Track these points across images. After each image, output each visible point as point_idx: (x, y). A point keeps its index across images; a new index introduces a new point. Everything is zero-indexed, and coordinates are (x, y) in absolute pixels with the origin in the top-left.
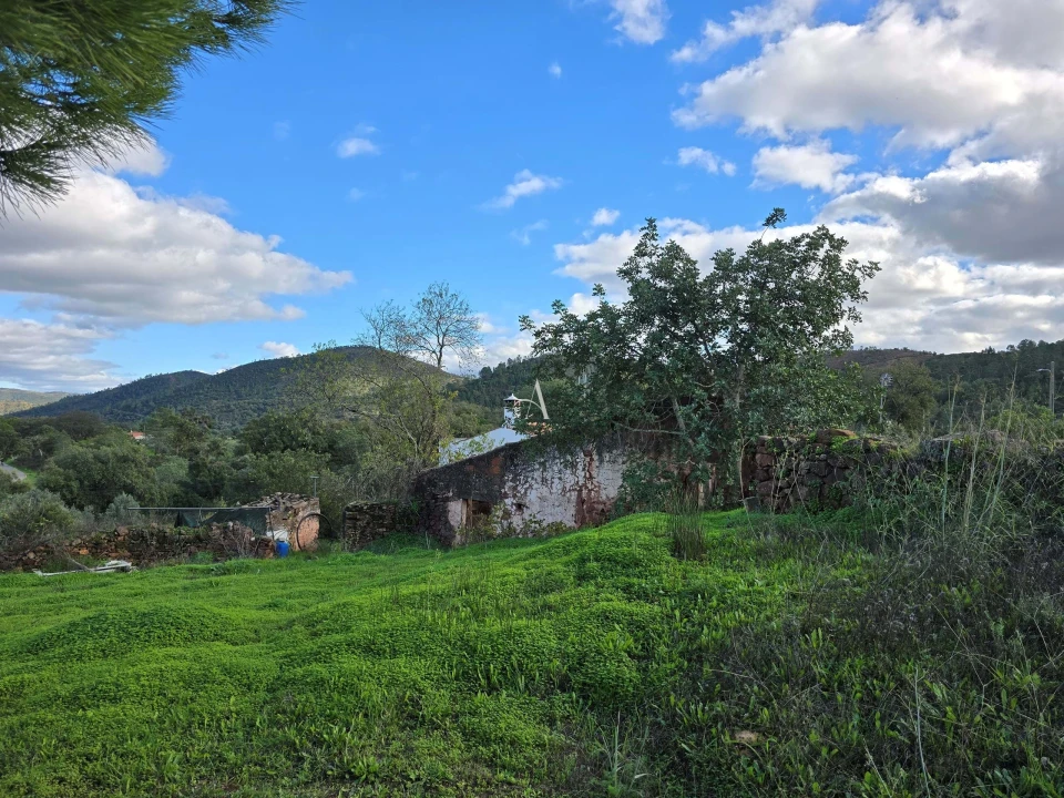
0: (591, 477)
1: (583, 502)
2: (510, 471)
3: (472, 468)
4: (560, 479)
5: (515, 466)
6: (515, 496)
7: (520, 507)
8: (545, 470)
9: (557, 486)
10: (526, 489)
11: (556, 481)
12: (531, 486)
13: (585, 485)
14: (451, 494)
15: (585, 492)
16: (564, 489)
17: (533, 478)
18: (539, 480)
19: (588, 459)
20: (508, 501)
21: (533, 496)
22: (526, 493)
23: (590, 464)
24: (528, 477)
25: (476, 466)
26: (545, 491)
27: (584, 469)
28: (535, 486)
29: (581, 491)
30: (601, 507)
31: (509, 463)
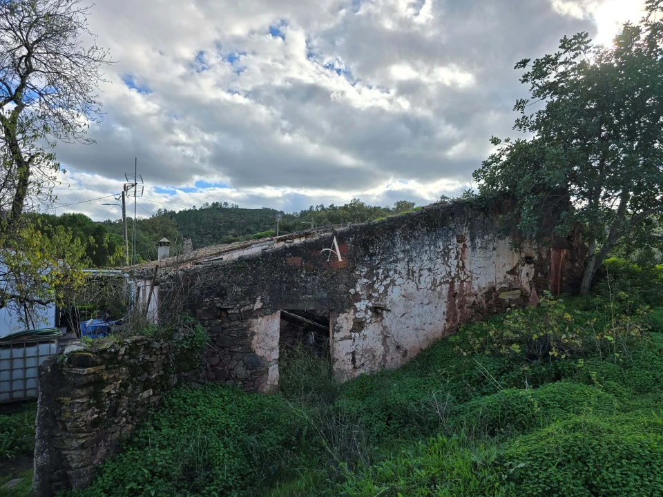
0: (464, 267)
1: (455, 295)
2: (363, 263)
3: (297, 261)
4: (430, 270)
5: (371, 255)
6: (370, 297)
7: (377, 311)
8: (411, 260)
9: (426, 279)
10: (387, 287)
11: (425, 273)
12: (393, 282)
13: (457, 276)
14: (258, 305)
15: (457, 284)
16: (434, 283)
17: (395, 271)
18: (404, 273)
19: (461, 245)
20: (361, 305)
21: (395, 294)
22: (386, 291)
23: (463, 251)
24: (389, 270)
25: (306, 259)
26: (411, 286)
27: (457, 258)
28: (399, 281)
29: (452, 284)
30: (473, 299)
31: (362, 251)
